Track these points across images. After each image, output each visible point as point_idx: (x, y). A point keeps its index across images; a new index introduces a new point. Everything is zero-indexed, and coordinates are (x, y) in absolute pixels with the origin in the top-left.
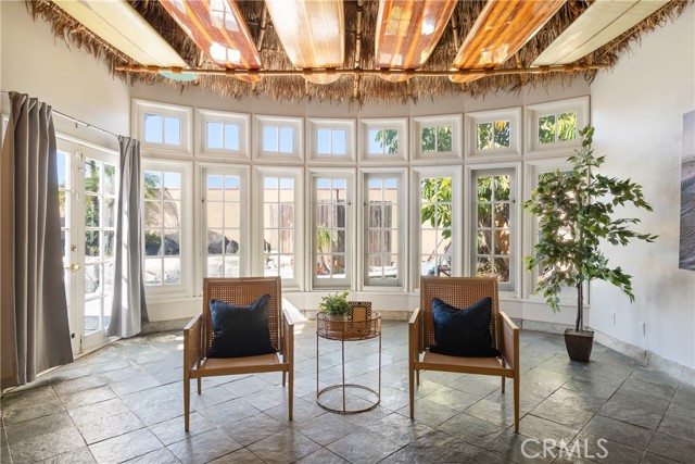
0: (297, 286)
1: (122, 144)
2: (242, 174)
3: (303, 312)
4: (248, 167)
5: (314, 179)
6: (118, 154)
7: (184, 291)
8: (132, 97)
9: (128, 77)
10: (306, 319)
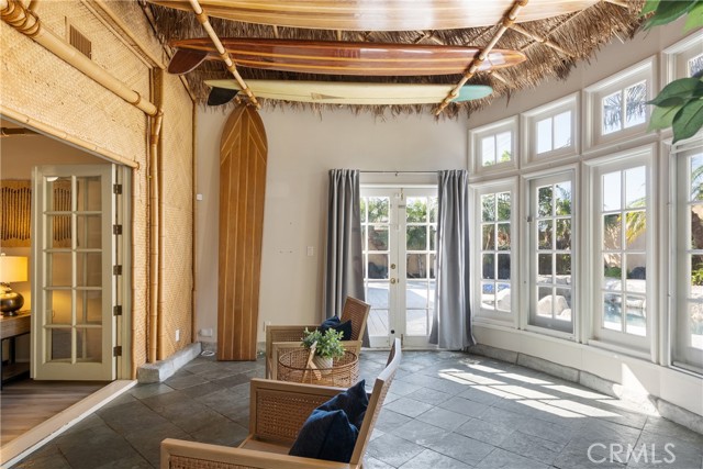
1: (439, 177)
2: (572, 177)
8: (468, 128)
9: (462, 112)
10: (657, 415)
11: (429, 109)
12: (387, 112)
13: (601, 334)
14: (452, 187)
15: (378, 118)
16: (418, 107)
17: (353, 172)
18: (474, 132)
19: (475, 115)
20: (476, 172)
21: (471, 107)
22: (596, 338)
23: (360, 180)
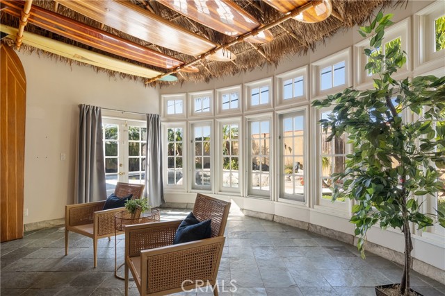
0: (240, 193)
1: (148, 117)
2: (210, 125)
3: (242, 210)
4: (212, 120)
5: (249, 123)
6: (146, 122)
7: (183, 189)
8: (160, 94)
9: (157, 85)
10: (243, 215)
11: (140, 79)
12: (117, 76)
13: (222, 189)
14: (154, 122)
15: (111, 78)
16: (135, 77)
17: (97, 108)
18: (163, 96)
19: (164, 87)
20: (164, 117)
21: (162, 84)
22: (220, 191)
23: (102, 113)
